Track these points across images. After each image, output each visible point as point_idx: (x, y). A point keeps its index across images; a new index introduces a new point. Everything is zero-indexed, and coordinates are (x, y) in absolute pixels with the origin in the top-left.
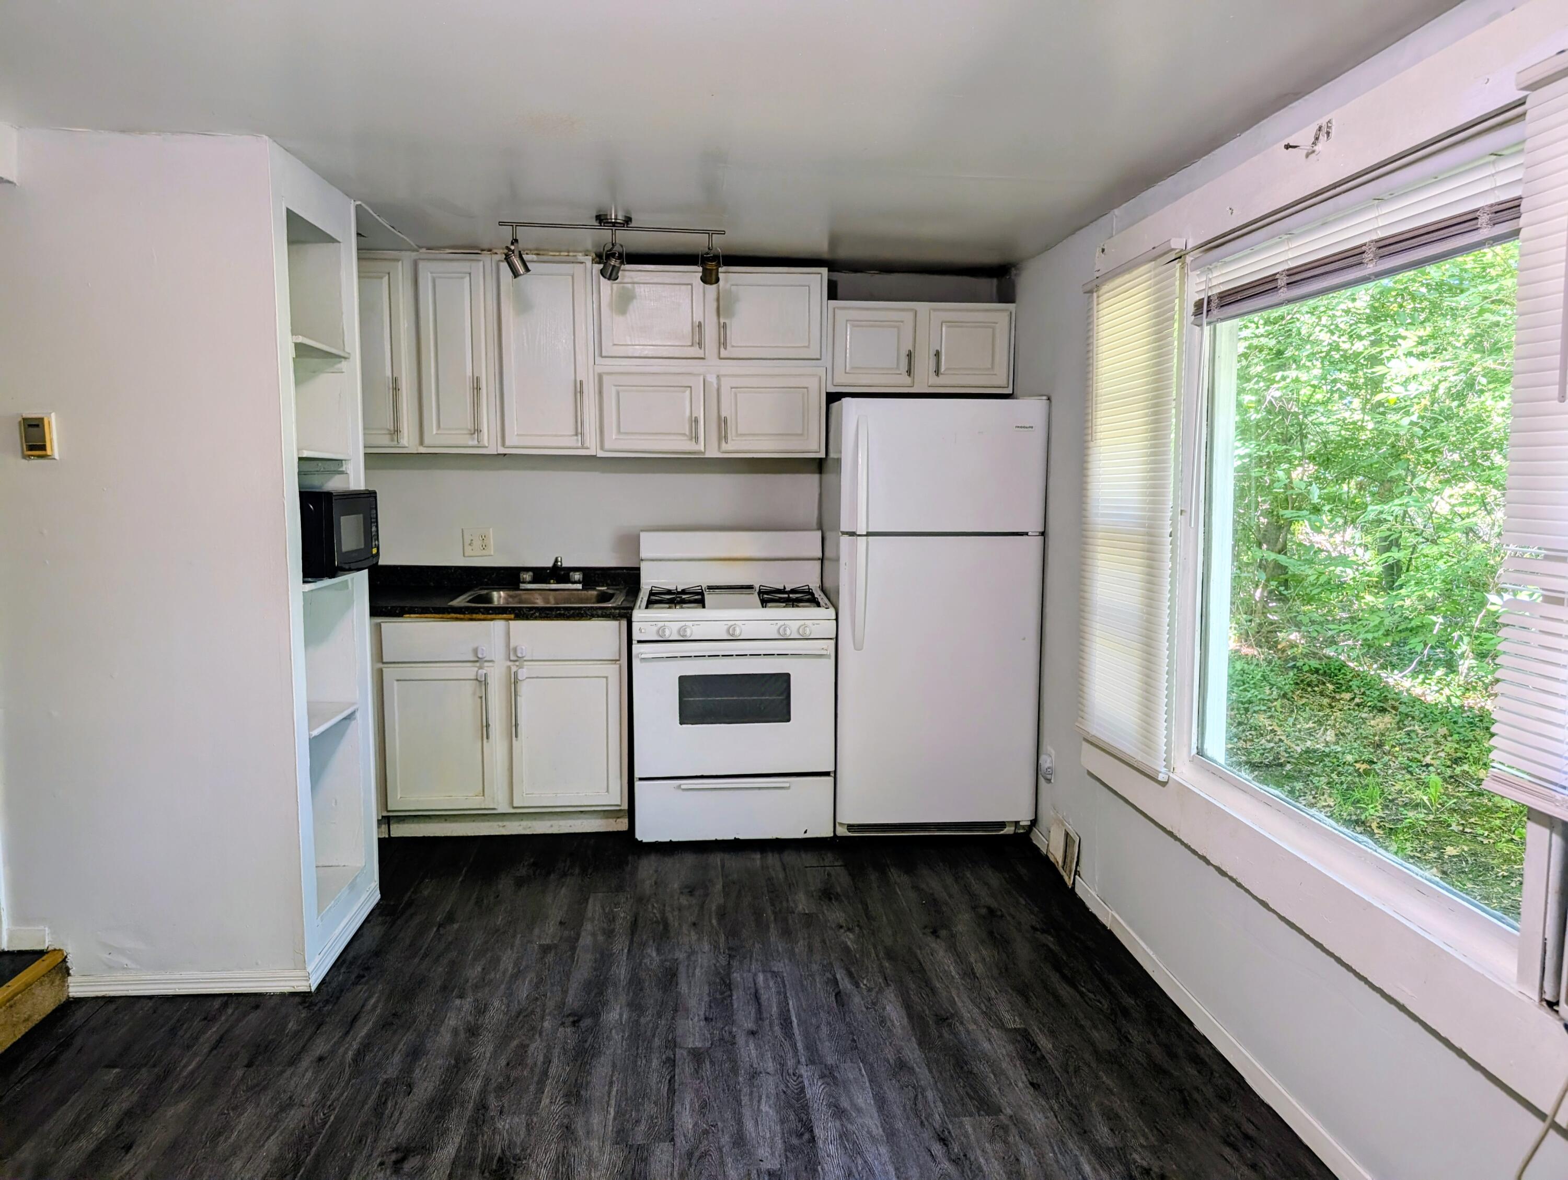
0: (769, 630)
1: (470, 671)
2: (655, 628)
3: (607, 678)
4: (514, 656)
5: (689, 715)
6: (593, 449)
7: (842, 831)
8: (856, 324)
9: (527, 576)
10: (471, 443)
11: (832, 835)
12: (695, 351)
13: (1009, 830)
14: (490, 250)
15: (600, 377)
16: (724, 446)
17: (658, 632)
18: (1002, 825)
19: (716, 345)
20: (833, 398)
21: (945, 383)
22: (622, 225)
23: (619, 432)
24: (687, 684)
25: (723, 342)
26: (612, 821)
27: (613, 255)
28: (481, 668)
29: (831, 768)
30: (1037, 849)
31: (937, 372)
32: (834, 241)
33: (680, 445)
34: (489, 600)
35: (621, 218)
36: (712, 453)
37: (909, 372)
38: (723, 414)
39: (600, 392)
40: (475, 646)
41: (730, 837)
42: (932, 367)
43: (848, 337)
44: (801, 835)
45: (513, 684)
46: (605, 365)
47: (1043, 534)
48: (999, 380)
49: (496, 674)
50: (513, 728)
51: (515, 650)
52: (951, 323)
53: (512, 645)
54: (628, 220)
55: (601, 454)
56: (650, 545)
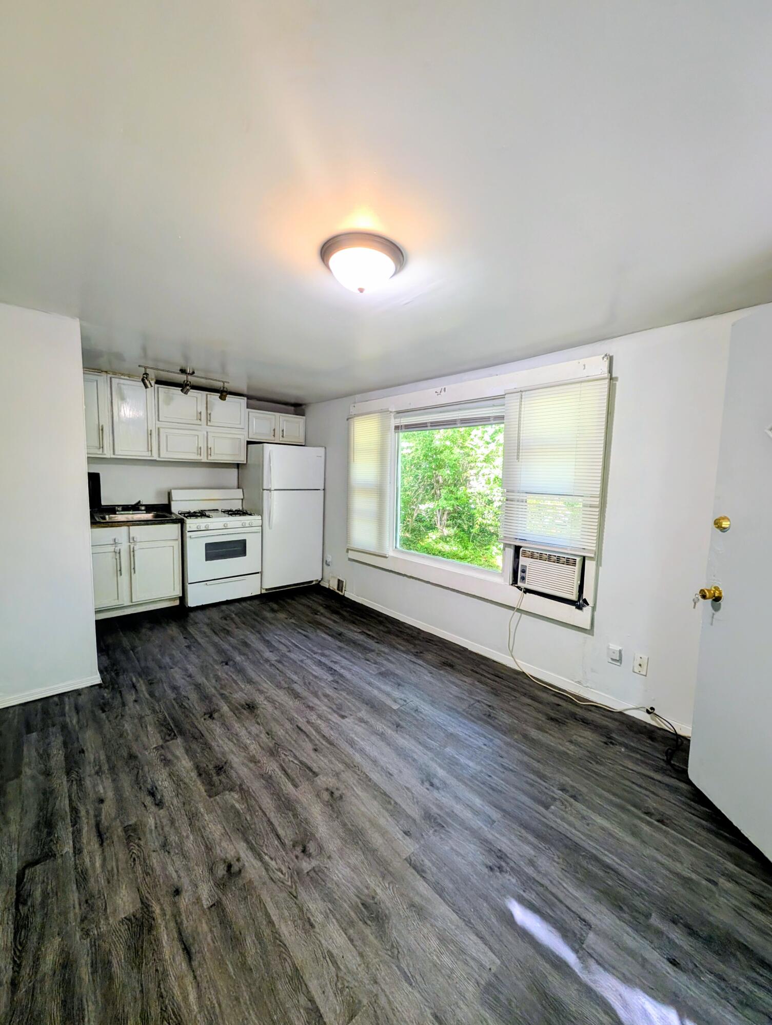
0: (239, 524)
1: (112, 549)
2: (196, 526)
3: (173, 547)
4: (131, 540)
5: (209, 557)
6: (155, 457)
7: (264, 591)
8: (256, 418)
9: (120, 509)
10: (98, 453)
11: (260, 593)
12: (198, 422)
13: (314, 583)
14: (106, 372)
15: (159, 429)
16: (209, 458)
17: (197, 527)
18: (312, 582)
19: (205, 421)
20: (249, 443)
21: (285, 440)
22: (191, 374)
23: (167, 450)
24: (208, 546)
25: (208, 419)
26: (172, 602)
27: (188, 385)
28: (116, 547)
29: (260, 571)
30: (325, 588)
31: (283, 436)
32: (249, 388)
33: (193, 457)
34: (104, 518)
35: (191, 372)
36: (205, 460)
37: (274, 436)
38: (209, 447)
39: (159, 435)
40: (114, 537)
41: (225, 600)
42: (281, 434)
43: (254, 422)
44: (250, 595)
45: (132, 553)
46: (159, 424)
47: (324, 490)
48: (302, 441)
49: (124, 547)
50: (132, 569)
51: (133, 538)
52: (287, 421)
53: (131, 536)
54: (193, 373)
55: (158, 459)
56: (175, 495)
